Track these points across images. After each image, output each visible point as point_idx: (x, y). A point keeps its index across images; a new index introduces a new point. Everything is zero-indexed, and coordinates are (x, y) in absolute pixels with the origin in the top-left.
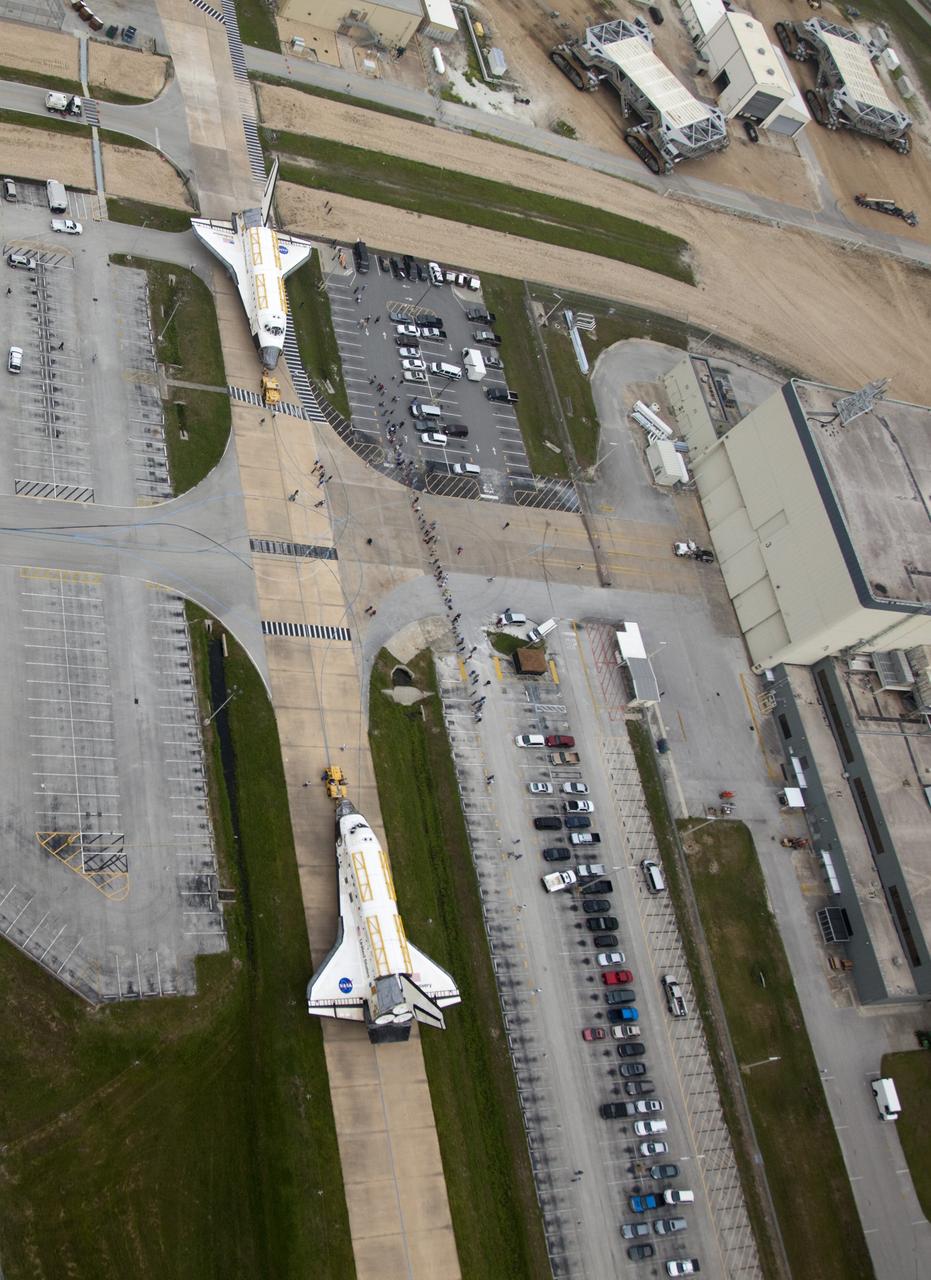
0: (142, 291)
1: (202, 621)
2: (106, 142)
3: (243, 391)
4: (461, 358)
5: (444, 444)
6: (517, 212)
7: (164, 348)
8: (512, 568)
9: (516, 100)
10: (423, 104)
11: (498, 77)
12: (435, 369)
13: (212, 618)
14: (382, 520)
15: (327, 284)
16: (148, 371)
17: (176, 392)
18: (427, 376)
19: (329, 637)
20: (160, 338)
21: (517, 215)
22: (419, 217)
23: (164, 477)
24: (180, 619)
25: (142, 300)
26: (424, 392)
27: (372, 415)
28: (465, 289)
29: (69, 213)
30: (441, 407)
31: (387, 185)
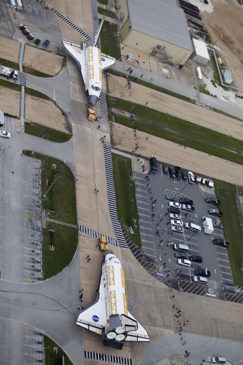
0: (38, 170)
1: (53, 348)
2: (28, 94)
3: (85, 228)
4: (201, 222)
5: (189, 266)
6: (234, 150)
7: (46, 201)
8: (220, 334)
9: (236, 96)
10: (191, 93)
11: (228, 84)
12: (187, 226)
13: (57, 346)
14: (153, 302)
15: (134, 177)
16: (36, 212)
17: (50, 225)
18: (183, 229)
19: (120, 362)
20: (45, 196)
21: (234, 152)
22: (185, 148)
23: (39, 269)
24: (41, 345)
25: (37, 175)
26: (181, 238)
27: (152, 247)
28: (206, 187)
29: (4, 127)
30: (189, 246)
31: (170, 130)
